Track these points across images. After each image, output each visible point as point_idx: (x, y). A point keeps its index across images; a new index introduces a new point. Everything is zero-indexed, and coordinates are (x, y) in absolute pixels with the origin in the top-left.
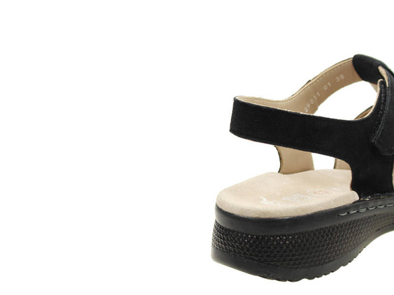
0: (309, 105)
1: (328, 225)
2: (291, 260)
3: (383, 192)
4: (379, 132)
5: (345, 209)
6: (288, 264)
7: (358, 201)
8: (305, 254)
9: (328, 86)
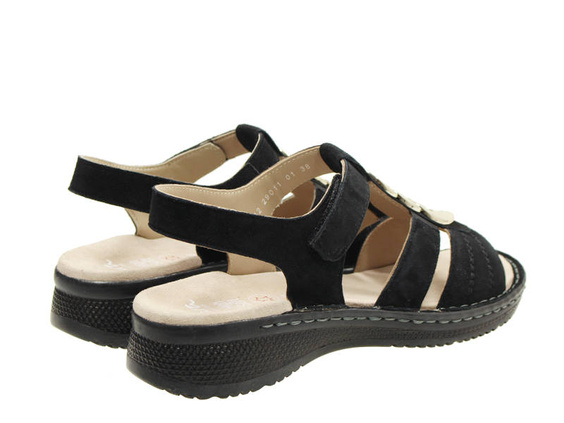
0: (267, 197)
1: (247, 338)
2: (198, 374)
3: (327, 303)
4: (318, 234)
5: (271, 320)
6: (195, 379)
7: (289, 312)
8: (215, 369)
9: (291, 176)
